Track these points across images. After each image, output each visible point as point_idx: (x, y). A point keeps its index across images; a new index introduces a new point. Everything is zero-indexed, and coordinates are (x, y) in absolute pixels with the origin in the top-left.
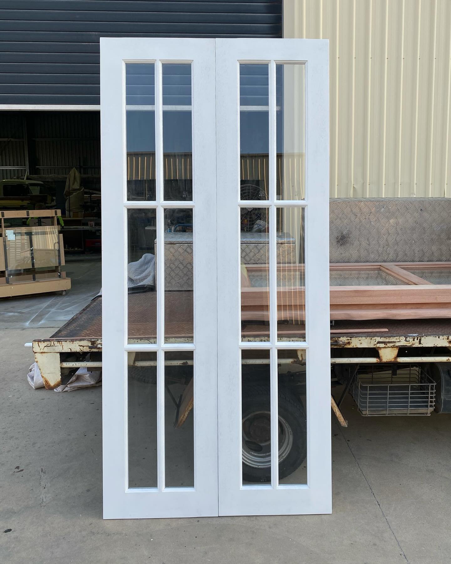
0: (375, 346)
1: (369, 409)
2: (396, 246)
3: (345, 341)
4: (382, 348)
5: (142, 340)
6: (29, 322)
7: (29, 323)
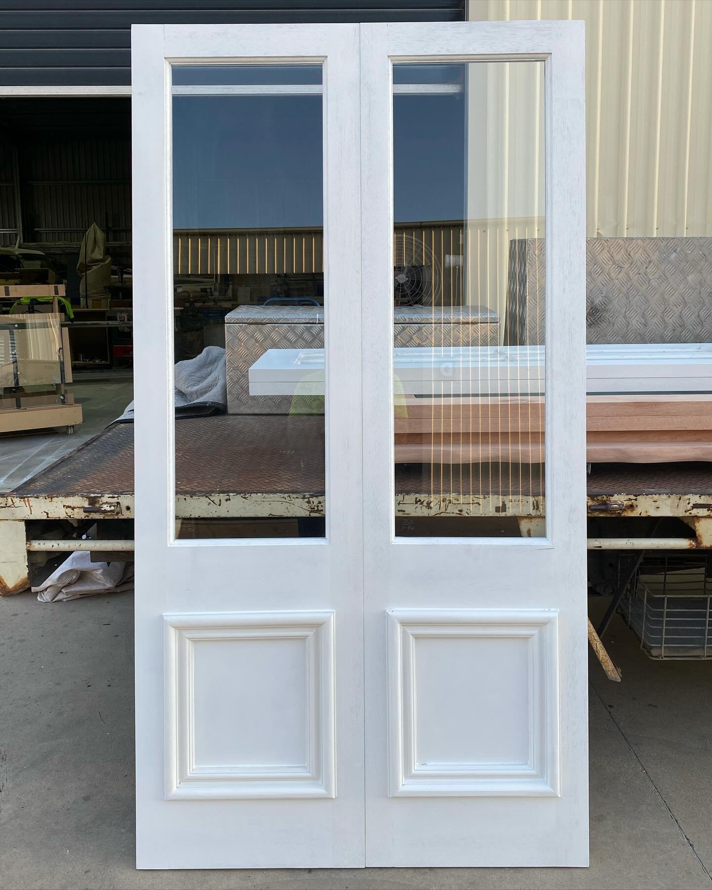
0: (687, 514)
1: (665, 645)
2: (699, 328)
3: (624, 502)
4: (702, 517)
5: (194, 497)
6: (5, 478)
7: (5, 480)
